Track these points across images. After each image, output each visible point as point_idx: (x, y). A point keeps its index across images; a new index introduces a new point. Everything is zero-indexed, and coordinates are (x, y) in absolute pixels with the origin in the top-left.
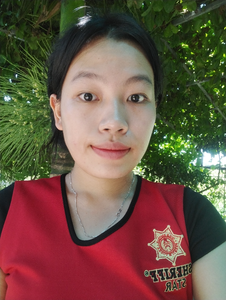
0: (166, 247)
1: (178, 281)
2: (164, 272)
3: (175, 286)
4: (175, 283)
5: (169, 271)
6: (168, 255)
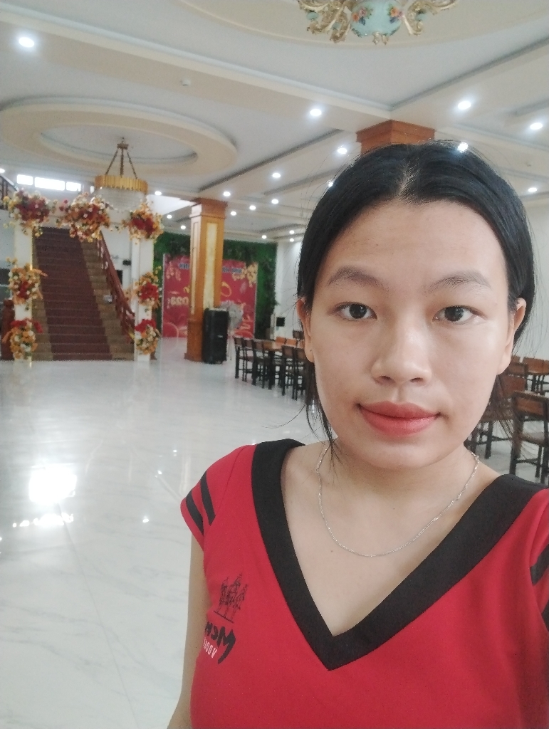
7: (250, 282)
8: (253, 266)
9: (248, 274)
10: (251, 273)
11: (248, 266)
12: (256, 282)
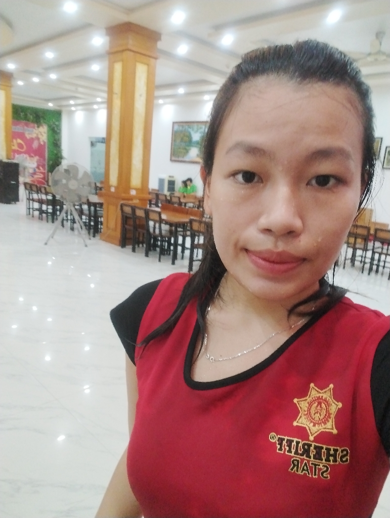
0: (314, 414)
1: (312, 464)
2: (294, 443)
3: (305, 468)
4: (306, 464)
5: (300, 445)
6: (312, 424)
7: (41, 140)
8: (43, 128)
9: (39, 134)
10: (41, 133)
11: (38, 127)
12: (46, 141)
